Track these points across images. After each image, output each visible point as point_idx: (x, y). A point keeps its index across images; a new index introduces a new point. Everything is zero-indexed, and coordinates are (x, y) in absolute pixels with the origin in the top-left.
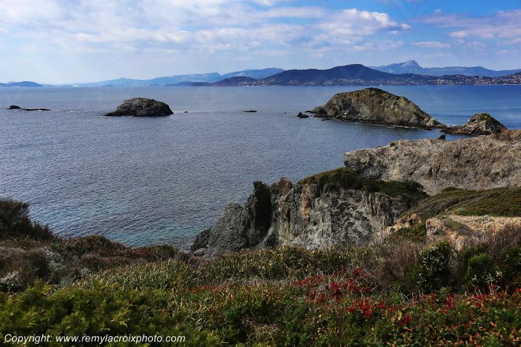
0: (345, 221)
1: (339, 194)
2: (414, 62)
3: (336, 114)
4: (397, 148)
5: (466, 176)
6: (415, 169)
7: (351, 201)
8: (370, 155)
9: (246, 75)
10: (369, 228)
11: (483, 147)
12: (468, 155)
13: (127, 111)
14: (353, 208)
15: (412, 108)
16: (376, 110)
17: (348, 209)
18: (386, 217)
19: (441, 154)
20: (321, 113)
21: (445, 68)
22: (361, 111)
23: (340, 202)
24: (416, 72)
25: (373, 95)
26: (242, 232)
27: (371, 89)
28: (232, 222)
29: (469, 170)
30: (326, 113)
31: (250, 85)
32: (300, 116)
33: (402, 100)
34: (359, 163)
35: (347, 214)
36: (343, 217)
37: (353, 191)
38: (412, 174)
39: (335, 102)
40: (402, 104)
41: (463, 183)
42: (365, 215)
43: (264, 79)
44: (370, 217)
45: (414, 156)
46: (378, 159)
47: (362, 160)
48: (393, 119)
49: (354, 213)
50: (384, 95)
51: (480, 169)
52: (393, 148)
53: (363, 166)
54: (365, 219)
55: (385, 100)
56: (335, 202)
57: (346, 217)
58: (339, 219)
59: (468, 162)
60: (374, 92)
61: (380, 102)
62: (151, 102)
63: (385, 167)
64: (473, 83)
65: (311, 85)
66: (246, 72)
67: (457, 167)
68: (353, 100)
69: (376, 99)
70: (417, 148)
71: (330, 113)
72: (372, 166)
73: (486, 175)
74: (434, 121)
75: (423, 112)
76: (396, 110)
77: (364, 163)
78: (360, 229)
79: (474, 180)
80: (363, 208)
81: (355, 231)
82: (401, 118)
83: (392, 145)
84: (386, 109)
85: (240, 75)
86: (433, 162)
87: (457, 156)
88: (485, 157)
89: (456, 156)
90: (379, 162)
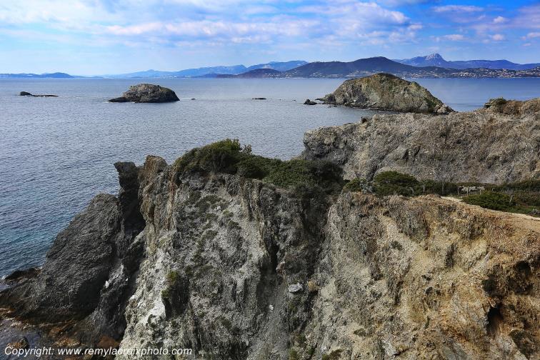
0: (204, 229)
1: (205, 181)
2: (438, 55)
3: (345, 101)
4: (369, 125)
5: (453, 160)
6: (388, 151)
7: (223, 193)
8: (335, 134)
9: (270, 67)
10: (239, 241)
11: (480, 123)
12: (458, 134)
13: (133, 97)
14: (222, 206)
15: (423, 94)
16: (386, 96)
17: (213, 208)
18: (266, 223)
19: (424, 132)
20: (331, 100)
21: (470, 61)
22: (370, 97)
23: (204, 194)
24: (440, 65)
25: (383, 81)
26: (107, 236)
27: (381, 75)
28: (97, 221)
29: (458, 151)
30: (335, 100)
31: (274, 77)
32: (308, 103)
33: (413, 85)
34: (322, 144)
35: (210, 216)
36: (203, 221)
37: (226, 177)
38: (383, 157)
39: (344, 89)
40: (413, 89)
41: (448, 170)
42: (235, 219)
43: (288, 71)
44: (244, 223)
45: (389, 135)
46: (345, 138)
47: (326, 141)
48: (402, 105)
49: (221, 215)
50: (395, 80)
51: (473, 151)
52: (365, 124)
53: (327, 148)
54: (235, 226)
55: (395, 85)
56: (195, 194)
57: (208, 222)
58: (194, 226)
59: (459, 142)
60: (384, 77)
61: (390, 88)
62: (156, 88)
63: (352, 149)
64: (496, 76)
65: (334, 78)
66: (271, 64)
67: (443, 148)
68: (363, 87)
69: (386, 85)
70: (394, 125)
71: (339, 100)
72: (337, 148)
73: (481, 160)
74: (447, 108)
75: (434, 98)
76: (406, 96)
77: (329, 145)
78: (224, 244)
79: (463, 166)
80: (236, 207)
81: (215, 247)
82: (411, 104)
83: (364, 121)
84: (396, 95)
85: (265, 67)
86: (411, 141)
87: (445, 135)
88: (481, 136)
89: (443, 135)
90: (346, 143)
